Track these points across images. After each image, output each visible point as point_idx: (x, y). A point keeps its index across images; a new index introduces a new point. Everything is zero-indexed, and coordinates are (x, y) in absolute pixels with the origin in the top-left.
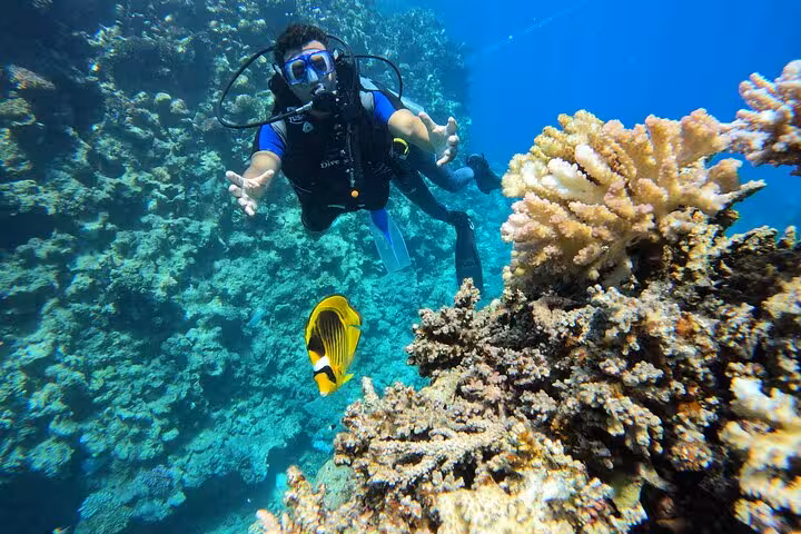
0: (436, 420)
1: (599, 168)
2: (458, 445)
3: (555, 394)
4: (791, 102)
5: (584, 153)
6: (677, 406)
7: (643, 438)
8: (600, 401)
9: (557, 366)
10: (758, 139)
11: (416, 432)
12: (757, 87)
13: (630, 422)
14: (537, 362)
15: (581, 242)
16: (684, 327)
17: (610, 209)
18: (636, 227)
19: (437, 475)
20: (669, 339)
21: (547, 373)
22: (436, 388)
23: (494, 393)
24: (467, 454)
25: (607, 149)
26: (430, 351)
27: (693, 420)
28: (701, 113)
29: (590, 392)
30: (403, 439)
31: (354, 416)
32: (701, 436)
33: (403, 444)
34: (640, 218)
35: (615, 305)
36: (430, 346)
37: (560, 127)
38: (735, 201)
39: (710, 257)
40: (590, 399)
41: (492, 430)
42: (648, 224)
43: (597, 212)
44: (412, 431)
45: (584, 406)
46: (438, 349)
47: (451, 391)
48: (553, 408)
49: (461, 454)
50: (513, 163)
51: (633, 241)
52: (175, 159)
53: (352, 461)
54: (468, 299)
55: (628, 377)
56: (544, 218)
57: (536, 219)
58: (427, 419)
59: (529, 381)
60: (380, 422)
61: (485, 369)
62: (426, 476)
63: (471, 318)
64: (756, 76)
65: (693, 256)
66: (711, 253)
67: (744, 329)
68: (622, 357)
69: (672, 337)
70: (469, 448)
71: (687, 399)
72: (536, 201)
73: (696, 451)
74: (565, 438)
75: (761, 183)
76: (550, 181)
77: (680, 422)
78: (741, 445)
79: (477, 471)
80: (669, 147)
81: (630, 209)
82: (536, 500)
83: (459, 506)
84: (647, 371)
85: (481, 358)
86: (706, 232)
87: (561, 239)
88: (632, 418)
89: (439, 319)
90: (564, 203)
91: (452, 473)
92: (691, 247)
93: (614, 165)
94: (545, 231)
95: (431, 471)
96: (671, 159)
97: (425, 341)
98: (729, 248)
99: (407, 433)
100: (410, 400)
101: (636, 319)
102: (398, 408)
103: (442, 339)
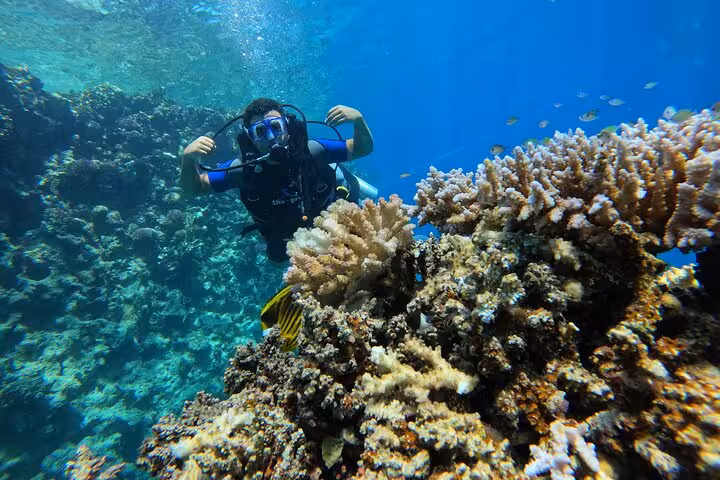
1: (338, 233)
5: (328, 223)
7: (330, 397)
15: (322, 279)
16: (358, 321)
17: (331, 254)
18: (345, 264)
20: (340, 327)
34: (347, 258)
35: (311, 307)
36: (237, 372)
43: (330, 258)
46: (243, 374)
52: (102, 263)
55: (320, 356)
56: (304, 266)
57: (299, 268)
63: (274, 353)
68: (319, 343)
72: (302, 256)
76: (312, 243)
81: (341, 254)
84: (330, 349)
87: (311, 279)
88: (321, 383)
89: (245, 351)
94: (304, 275)
97: (233, 368)
100: (200, 401)
101: (326, 317)
103: (246, 366)
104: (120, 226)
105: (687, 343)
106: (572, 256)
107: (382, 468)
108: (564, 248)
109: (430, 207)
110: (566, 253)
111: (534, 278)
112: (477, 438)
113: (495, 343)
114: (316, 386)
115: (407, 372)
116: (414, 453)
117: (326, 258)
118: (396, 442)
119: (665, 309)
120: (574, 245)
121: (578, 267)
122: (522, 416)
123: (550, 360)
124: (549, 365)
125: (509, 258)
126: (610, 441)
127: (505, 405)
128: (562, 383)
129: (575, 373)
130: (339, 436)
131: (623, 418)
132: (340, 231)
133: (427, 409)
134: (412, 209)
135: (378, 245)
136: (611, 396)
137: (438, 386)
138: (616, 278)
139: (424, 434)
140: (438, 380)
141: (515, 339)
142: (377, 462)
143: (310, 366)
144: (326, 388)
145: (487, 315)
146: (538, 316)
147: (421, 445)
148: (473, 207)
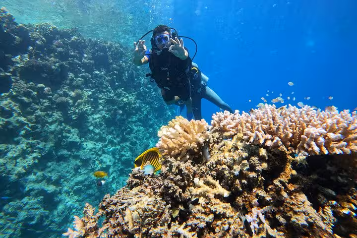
6: (186, 187)
7: (177, 194)
12: (214, 116)
15: (173, 149)
17: (179, 141)
18: (184, 145)
20: (183, 170)
22: (133, 190)
25: (184, 127)
26: (133, 181)
27: (188, 190)
34: (185, 143)
36: (133, 179)
37: (175, 119)
43: (177, 141)
44: (123, 199)
46: (136, 181)
47: (137, 191)
50: (161, 128)
52: (40, 113)
55: (175, 179)
56: (166, 142)
57: (164, 143)
58: (127, 196)
61: (147, 184)
68: (174, 174)
72: (165, 138)
76: (169, 134)
81: (183, 141)
84: (179, 177)
87: (169, 148)
90: (171, 139)
94: (166, 146)
100: (124, 191)
101: (178, 165)
103: (137, 178)
104: (51, 95)
105: (296, 186)
106: (266, 155)
107: (199, 218)
108: (263, 152)
109: (217, 128)
110: (263, 154)
111: (252, 162)
112: (229, 211)
113: (238, 181)
114: (173, 190)
115: (207, 188)
116: (209, 214)
117: (175, 141)
118: (203, 211)
119: (292, 175)
120: (266, 151)
121: (267, 158)
122: (244, 205)
123: (254, 188)
124: (254, 190)
125: (245, 154)
126: (269, 215)
127: (239, 202)
128: (257, 196)
129: (262, 193)
130: (178, 207)
131: (274, 208)
132: (181, 130)
133: (214, 201)
134: (210, 127)
135: (197, 139)
136: (272, 201)
137: (217, 194)
138: (279, 163)
139: (213, 209)
140: (217, 192)
141: (244, 181)
142: (197, 217)
143: (171, 183)
144: (176, 190)
145: (237, 173)
146: (252, 175)
147: (211, 212)
148: (234, 130)
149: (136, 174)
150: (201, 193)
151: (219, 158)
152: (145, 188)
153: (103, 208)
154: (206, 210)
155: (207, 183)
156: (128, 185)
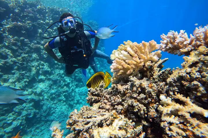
0: (93, 114)
1: (132, 52)
2: (99, 119)
3: (123, 105)
4: (169, 39)
5: (129, 49)
6: (150, 104)
8: (132, 103)
9: (123, 99)
10: (164, 46)
11: (88, 117)
12: (163, 36)
13: (139, 108)
14: (118, 98)
15: (128, 69)
16: (150, 86)
17: (134, 61)
18: (140, 65)
19: (93, 127)
20: (147, 88)
21: (121, 100)
22: (94, 107)
23: (108, 107)
24: (101, 121)
25: (134, 49)
26: (92, 98)
27: (153, 107)
28: (153, 41)
29: (130, 102)
30: (85, 118)
31: (72, 115)
32: (154, 110)
33: (85, 119)
34: (141, 62)
35: (135, 81)
36: (92, 97)
37: (124, 44)
38: (163, 62)
39: (158, 75)
40: (130, 103)
41: (107, 115)
42: (142, 64)
43: (132, 62)
44: (87, 117)
45: (129, 105)
46: (94, 98)
47: (97, 107)
48: (122, 108)
49: (100, 121)
50: (113, 52)
51: (140, 69)
53: (71, 127)
54: (102, 86)
55: (138, 98)
56: (120, 64)
57: (118, 64)
58: (91, 113)
59: (117, 103)
60: (79, 116)
61: (106, 101)
62: (90, 127)
63: (103, 91)
64: (163, 34)
65: (154, 75)
66: (158, 74)
67: (163, 86)
68: (137, 93)
69: (147, 87)
70: (102, 119)
71: (151, 102)
72: (118, 60)
73: (153, 113)
74: (125, 115)
75: (167, 58)
76: (121, 56)
77: (150, 108)
78: (162, 110)
79: (103, 125)
80: (147, 48)
81: (139, 61)
82: (117, 125)
83: (99, 132)
84: (142, 96)
85: (105, 98)
86: (157, 69)
87: (124, 69)
88: (139, 107)
89: (95, 90)
90: (125, 61)
91: (97, 126)
92: (154, 73)
93: (136, 52)
94: (120, 67)
95: (92, 126)
96: (147, 50)
97: (91, 96)
98: (162, 73)
99: (86, 117)
100: (87, 109)
101: (140, 84)
102: (84, 111)
103: (95, 95)
109: (170, 45)
115: (178, 106)
118: (184, 134)
137: (192, 112)
139: (198, 133)
140: (192, 110)
143: (135, 102)
148: (190, 46)
149: (94, 92)
150: (171, 111)
151: (181, 74)
152: (105, 105)
153: (71, 125)
154: (187, 133)
155: (178, 101)
156: (88, 101)
